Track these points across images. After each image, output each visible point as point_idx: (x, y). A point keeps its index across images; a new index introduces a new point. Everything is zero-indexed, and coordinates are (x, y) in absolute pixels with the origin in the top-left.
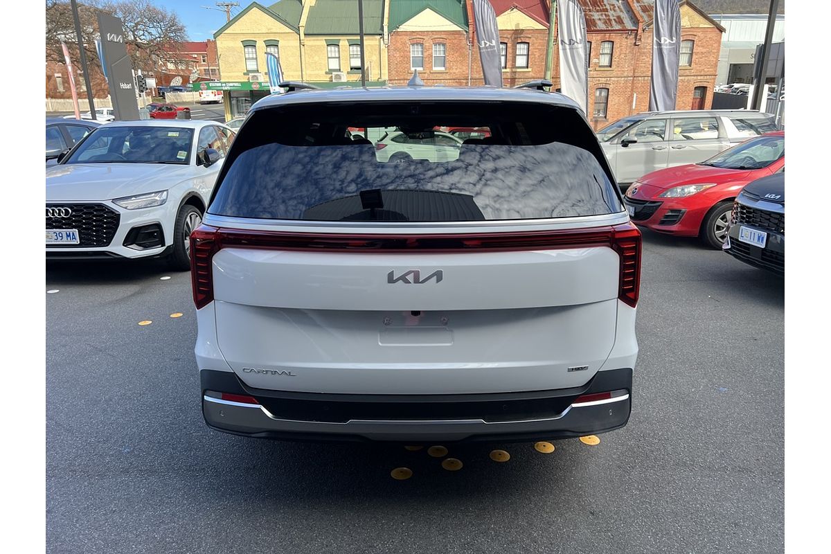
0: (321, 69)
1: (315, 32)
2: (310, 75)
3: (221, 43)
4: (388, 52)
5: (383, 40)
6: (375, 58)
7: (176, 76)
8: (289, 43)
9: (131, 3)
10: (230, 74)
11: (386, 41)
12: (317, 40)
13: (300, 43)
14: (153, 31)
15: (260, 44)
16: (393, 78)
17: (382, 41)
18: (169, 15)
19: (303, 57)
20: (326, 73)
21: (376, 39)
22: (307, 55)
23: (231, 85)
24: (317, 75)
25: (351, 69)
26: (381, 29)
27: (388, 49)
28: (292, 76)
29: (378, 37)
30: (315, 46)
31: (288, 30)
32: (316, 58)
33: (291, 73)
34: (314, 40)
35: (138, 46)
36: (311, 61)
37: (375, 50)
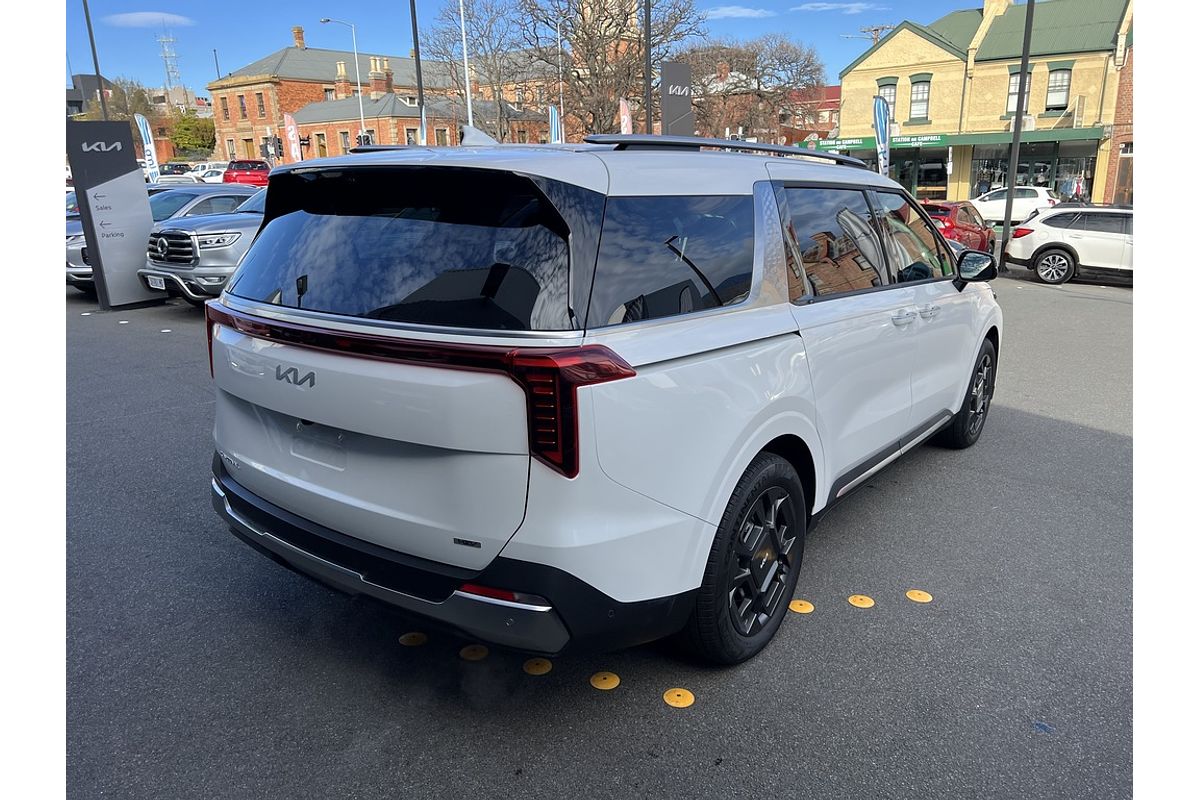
0: (993, 113)
1: (993, 56)
2: (974, 124)
3: (847, 86)
4: (1121, 79)
5: (1115, 59)
6: (1094, 90)
7: (813, 132)
8: (948, 75)
9: (761, 41)
10: (853, 128)
11: (1119, 60)
12: (995, 68)
13: (966, 74)
14: (782, 75)
15: (904, 81)
16: (1123, 122)
17: (1111, 62)
18: (806, 51)
19: (967, 97)
20: (1002, 118)
21: (1101, 59)
22: (973, 92)
23: (850, 142)
24: (988, 123)
25: (1047, 109)
26: (1112, 42)
27: (1121, 74)
28: (945, 125)
29: (1105, 55)
30: (990, 77)
31: (949, 57)
32: (989, 96)
33: (944, 121)
34: (989, 68)
35: (760, 95)
36: (979, 101)
37: (1096, 76)
